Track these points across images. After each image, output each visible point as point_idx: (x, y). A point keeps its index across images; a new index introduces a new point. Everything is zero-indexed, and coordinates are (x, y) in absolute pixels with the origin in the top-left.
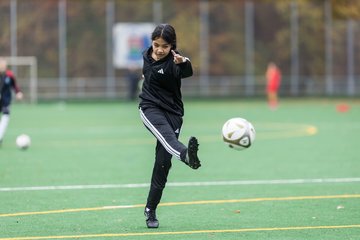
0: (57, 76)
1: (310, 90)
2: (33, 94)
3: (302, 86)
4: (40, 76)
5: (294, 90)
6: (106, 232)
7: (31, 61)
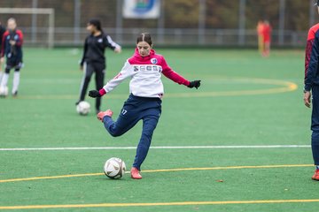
0: (72, 25)
1: (294, 43)
2: (51, 41)
3: (288, 38)
4: (56, 25)
5: (281, 42)
6: (105, 202)
7: (50, 11)
